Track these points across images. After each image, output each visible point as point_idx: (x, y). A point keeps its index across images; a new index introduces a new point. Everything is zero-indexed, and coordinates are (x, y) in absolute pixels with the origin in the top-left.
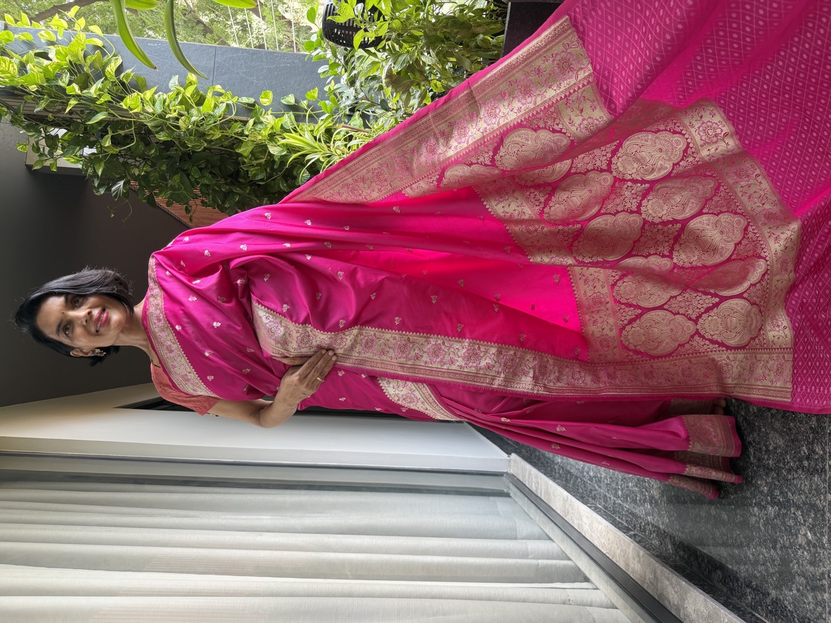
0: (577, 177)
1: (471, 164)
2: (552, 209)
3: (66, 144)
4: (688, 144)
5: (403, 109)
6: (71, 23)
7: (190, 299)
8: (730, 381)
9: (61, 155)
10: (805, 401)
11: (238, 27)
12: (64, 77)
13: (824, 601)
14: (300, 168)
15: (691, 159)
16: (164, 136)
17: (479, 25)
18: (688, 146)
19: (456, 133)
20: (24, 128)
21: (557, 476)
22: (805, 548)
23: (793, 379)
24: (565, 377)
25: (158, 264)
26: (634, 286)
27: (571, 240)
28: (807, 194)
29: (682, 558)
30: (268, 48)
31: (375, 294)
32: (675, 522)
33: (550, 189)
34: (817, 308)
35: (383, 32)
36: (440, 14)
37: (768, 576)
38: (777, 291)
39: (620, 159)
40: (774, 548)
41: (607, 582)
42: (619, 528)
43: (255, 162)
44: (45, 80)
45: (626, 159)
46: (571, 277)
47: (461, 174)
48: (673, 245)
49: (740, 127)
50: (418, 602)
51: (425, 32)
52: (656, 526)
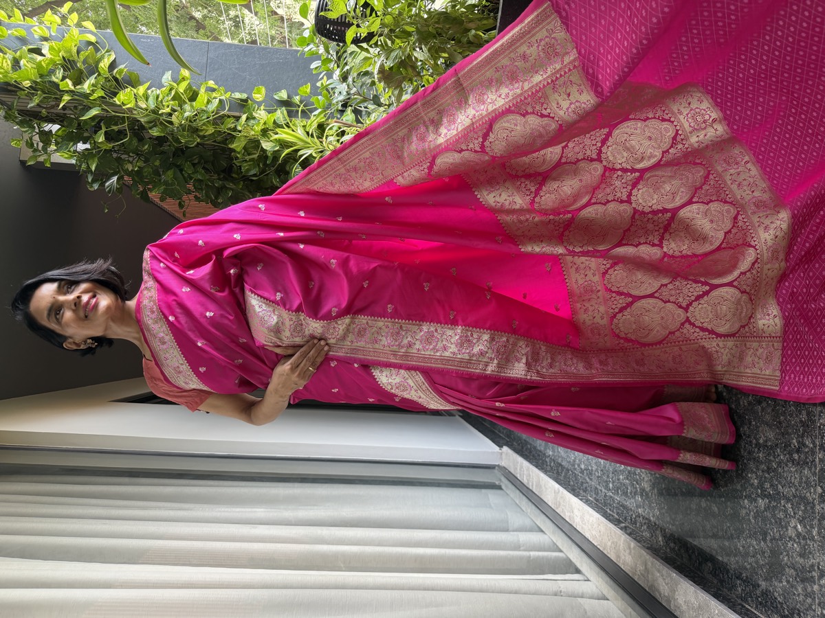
0: (567, 167)
1: (461, 151)
2: (543, 198)
3: (60, 140)
4: (677, 131)
5: (395, 105)
6: (64, 18)
7: (183, 290)
8: (719, 368)
9: (55, 150)
10: (793, 389)
11: (231, 22)
12: (57, 73)
13: (813, 592)
14: (293, 163)
15: (680, 146)
16: (157, 132)
17: (471, 21)
18: (677, 133)
19: (445, 120)
20: (18, 124)
21: (549, 468)
22: (795, 540)
23: (782, 367)
24: (557, 364)
25: (153, 257)
26: (625, 274)
27: (561, 230)
28: (797, 178)
29: (672, 550)
30: (260, 44)
31: (367, 282)
32: (666, 514)
33: (540, 178)
34: (807, 298)
35: (375, 28)
36: (432, 10)
37: (758, 568)
38: (767, 280)
39: (610, 149)
40: (764, 540)
41: (598, 574)
42: (610, 520)
43: (247, 158)
44: (38, 76)
45: (616, 148)
46: (563, 265)
47: (452, 161)
48: (663, 234)
49: (728, 112)
50: (411, 594)
51: (417, 28)
52: (647, 519)
